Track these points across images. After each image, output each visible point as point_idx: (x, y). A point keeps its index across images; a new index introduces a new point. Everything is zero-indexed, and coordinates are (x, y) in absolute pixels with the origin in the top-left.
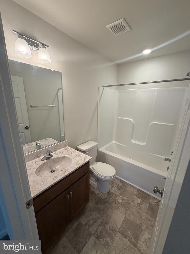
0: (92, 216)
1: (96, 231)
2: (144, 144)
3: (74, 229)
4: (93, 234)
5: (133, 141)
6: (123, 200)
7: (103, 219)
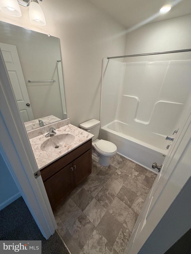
0: (93, 184)
1: (97, 195)
2: (147, 123)
3: (78, 193)
4: (94, 197)
5: (137, 120)
6: (122, 173)
7: (104, 187)
